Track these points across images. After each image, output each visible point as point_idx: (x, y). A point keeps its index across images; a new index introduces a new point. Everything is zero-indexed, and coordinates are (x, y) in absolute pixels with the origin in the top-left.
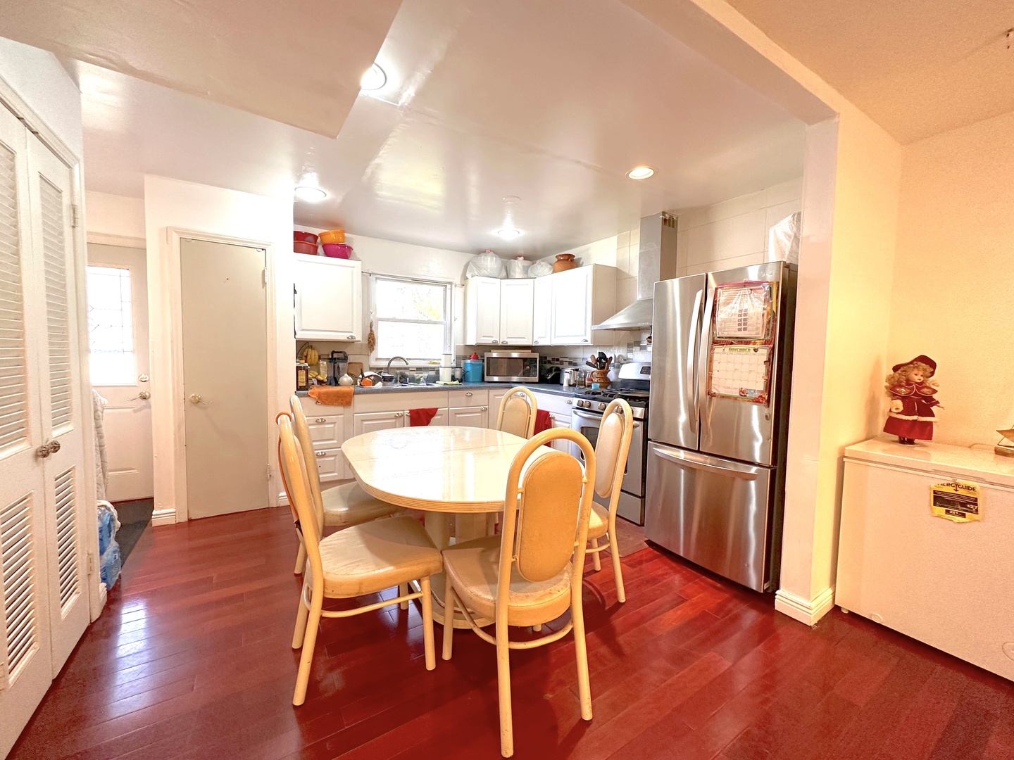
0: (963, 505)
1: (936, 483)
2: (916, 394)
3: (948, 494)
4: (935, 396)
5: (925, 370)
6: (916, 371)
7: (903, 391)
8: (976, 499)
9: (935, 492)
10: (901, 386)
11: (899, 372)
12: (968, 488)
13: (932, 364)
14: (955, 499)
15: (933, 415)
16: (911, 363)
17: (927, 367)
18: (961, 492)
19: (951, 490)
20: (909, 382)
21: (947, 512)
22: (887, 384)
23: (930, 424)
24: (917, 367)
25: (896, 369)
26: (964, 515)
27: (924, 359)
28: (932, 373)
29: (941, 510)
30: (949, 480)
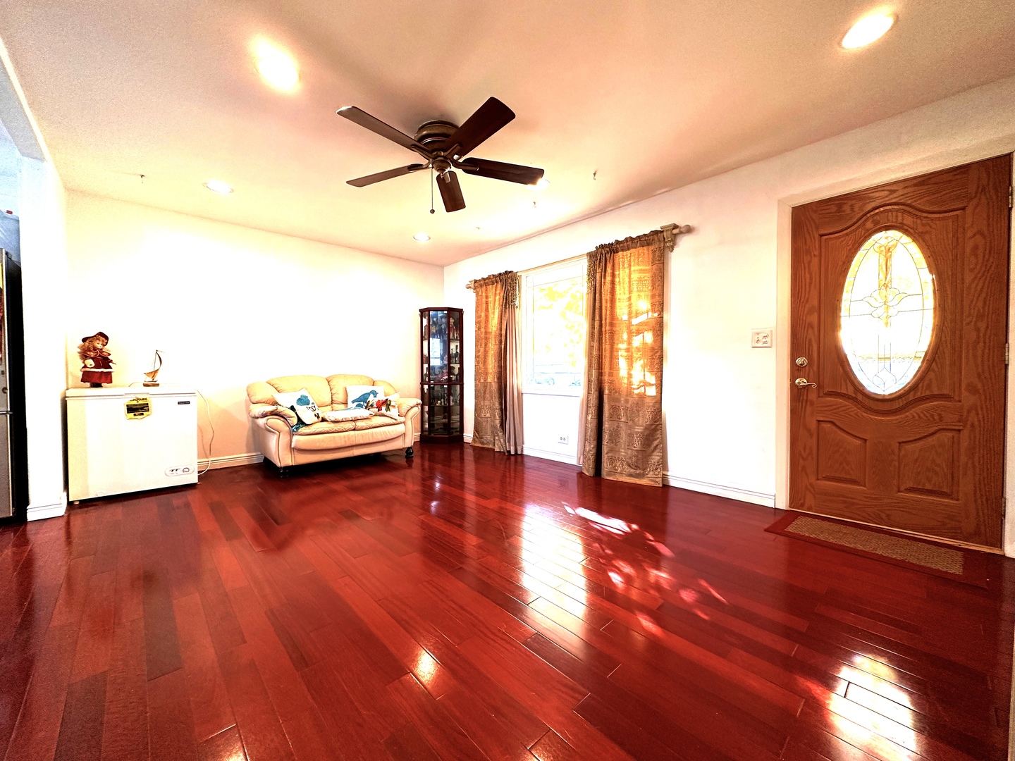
0: (142, 409)
1: (128, 400)
2: (100, 356)
3: (134, 405)
4: (109, 357)
5: (103, 341)
6: (98, 342)
7: (92, 354)
8: (147, 404)
9: (127, 406)
10: (90, 351)
11: (87, 341)
12: (143, 399)
13: (107, 338)
14: (138, 407)
15: (111, 368)
16: (95, 336)
17: (104, 339)
18: (141, 402)
19: (135, 402)
20: (95, 349)
21: (135, 415)
22: (79, 350)
23: (111, 372)
24: (99, 340)
25: (84, 340)
26: (143, 414)
27: (101, 334)
28: (107, 343)
29: (131, 415)
30: (134, 397)
